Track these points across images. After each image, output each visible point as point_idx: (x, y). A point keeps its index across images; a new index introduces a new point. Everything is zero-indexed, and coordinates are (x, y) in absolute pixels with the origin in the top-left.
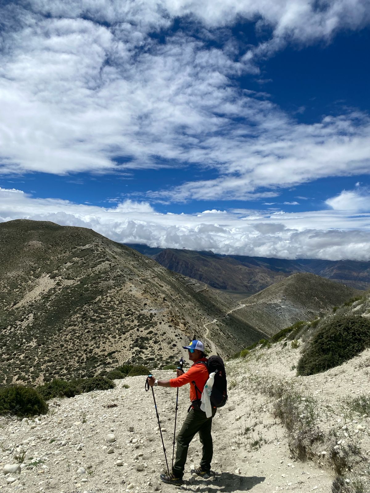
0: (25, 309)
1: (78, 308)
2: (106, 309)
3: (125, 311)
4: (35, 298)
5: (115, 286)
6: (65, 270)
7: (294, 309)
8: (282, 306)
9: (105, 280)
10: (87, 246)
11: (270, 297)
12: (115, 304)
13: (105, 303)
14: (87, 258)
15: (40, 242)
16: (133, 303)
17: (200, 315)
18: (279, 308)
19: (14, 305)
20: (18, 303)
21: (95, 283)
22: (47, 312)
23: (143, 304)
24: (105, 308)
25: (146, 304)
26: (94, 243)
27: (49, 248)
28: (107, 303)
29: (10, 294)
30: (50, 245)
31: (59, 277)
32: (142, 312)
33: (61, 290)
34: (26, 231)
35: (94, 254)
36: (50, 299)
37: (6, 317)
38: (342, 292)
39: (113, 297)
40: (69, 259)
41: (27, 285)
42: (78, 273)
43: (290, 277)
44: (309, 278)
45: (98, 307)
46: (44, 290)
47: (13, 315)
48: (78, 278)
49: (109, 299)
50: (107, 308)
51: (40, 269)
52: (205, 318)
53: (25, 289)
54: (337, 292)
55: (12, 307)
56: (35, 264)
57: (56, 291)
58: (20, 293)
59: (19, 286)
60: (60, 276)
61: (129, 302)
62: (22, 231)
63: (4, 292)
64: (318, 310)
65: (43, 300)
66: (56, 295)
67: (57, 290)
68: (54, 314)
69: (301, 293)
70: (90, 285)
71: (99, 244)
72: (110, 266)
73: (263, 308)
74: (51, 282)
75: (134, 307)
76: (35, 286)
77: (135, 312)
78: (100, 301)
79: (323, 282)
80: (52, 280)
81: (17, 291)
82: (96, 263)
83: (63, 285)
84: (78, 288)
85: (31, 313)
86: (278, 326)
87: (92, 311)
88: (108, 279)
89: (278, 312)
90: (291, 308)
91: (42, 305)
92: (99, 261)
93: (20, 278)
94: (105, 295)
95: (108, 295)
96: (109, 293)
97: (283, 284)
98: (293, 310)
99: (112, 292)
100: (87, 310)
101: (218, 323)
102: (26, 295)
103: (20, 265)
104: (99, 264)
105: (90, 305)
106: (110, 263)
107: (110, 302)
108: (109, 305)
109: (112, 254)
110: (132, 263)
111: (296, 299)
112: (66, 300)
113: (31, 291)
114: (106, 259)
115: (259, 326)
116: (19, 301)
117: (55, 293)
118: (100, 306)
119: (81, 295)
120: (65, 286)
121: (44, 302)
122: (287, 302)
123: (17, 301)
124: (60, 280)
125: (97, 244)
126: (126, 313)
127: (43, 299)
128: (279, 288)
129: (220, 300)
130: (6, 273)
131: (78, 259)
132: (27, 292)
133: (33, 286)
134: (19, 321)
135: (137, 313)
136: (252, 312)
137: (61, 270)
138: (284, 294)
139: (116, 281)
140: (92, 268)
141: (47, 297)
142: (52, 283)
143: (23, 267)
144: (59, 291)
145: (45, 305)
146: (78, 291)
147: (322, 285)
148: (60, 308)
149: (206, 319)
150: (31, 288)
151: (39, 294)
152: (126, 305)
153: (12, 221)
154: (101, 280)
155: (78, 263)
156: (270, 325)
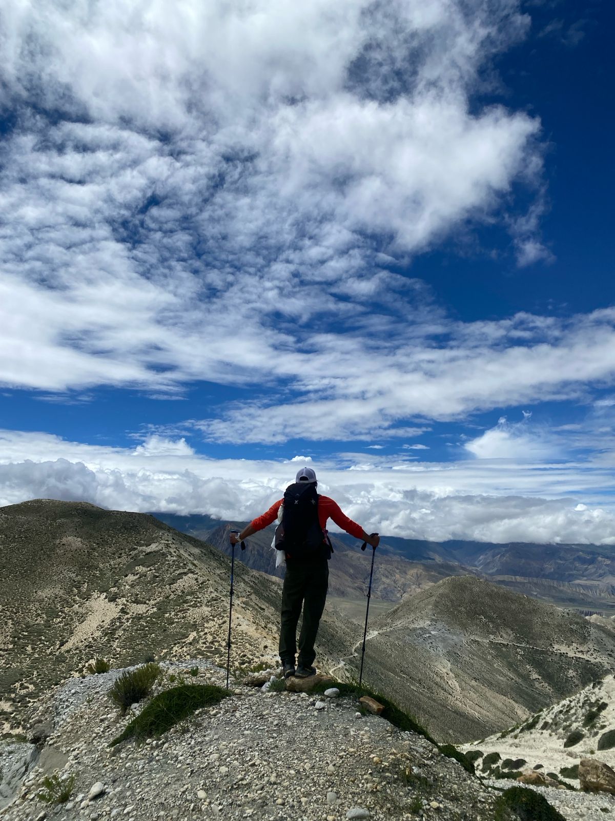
0: (81, 651)
1: (165, 651)
2: (209, 654)
3: (237, 657)
4: (92, 635)
5: (214, 617)
6: (127, 587)
7: (450, 636)
8: (432, 632)
9: (195, 606)
10: (153, 547)
11: (412, 617)
12: (222, 646)
13: (206, 644)
14: (159, 569)
15: (79, 539)
16: (247, 645)
17: (321, 654)
18: (428, 635)
19: (62, 644)
20: (67, 641)
21: (180, 611)
22: (117, 658)
23: (261, 647)
24: (207, 652)
25: (266, 647)
26: (162, 541)
27: (94, 549)
28: (208, 645)
29: (49, 627)
30: (95, 543)
31: (122, 599)
32: (264, 659)
33: (130, 621)
34: (54, 520)
35: (168, 561)
36: (116, 636)
37: (54, 665)
38: (521, 607)
39: (215, 635)
40: (130, 569)
41: (74, 611)
42: (151, 593)
43: (441, 582)
44: (470, 584)
45: (196, 650)
46: (103, 621)
47: (64, 662)
48: (152, 602)
49: (210, 638)
50: (211, 652)
51: (86, 584)
52: (328, 660)
53: (72, 619)
54: (513, 607)
55: (59, 648)
56: (77, 576)
57: (122, 623)
58: (65, 625)
59: (60, 613)
60: (123, 596)
61: (240, 642)
62: (47, 519)
63: (38, 624)
64: (486, 638)
65: (106, 638)
66: (124, 630)
67: (123, 621)
68: (130, 660)
69: (460, 609)
70: (173, 613)
71: (169, 542)
72: (197, 582)
73: (405, 637)
74: (111, 607)
75: (250, 651)
76: (87, 613)
77: (253, 659)
78: (195, 641)
79: (493, 591)
80: (112, 605)
81: (59, 622)
82: (174, 576)
83: (131, 614)
84: (156, 618)
85: (92, 658)
86: (429, 666)
87: (188, 657)
88: (198, 605)
89: (427, 643)
90: (446, 635)
91: (106, 646)
92: (179, 574)
93: (59, 599)
94: (202, 631)
95: (206, 630)
96: (207, 628)
97: (431, 593)
98: (449, 639)
99: (212, 626)
100: (180, 655)
101: (347, 667)
102: (76, 629)
103: (55, 578)
104: (179, 579)
105: (183, 647)
106: (196, 576)
107: (212, 643)
108: (212, 648)
109: (189, 558)
110: (218, 572)
111: (453, 620)
112: (143, 637)
113: (83, 622)
114: (189, 570)
115: (401, 667)
116: (68, 638)
117: (122, 625)
118: (199, 649)
119: (165, 630)
120: (134, 615)
121: (109, 641)
122: (440, 625)
123: (64, 638)
124: (124, 604)
125: (167, 542)
126: (240, 660)
127: (105, 636)
128: (426, 601)
129: (340, 625)
130: (36, 592)
131: (145, 569)
132: (77, 624)
133: (84, 614)
134: (76, 671)
135: (256, 660)
136: (388, 644)
137: (123, 588)
138: (434, 612)
139: (213, 608)
140: (170, 585)
141: (111, 633)
142: (113, 611)
143: (60, 581)
144: (128, 622)
145: (111, 646)
146: (158, 624)
147: (490, 595)
148: (137, 651)
149: (330, 661)
150: (82, 618)
151: (97, 627)
152: (237, 648)
153: (28, 502)
154: (189, 606)
155: (145, 576)
156: (417, 664)
